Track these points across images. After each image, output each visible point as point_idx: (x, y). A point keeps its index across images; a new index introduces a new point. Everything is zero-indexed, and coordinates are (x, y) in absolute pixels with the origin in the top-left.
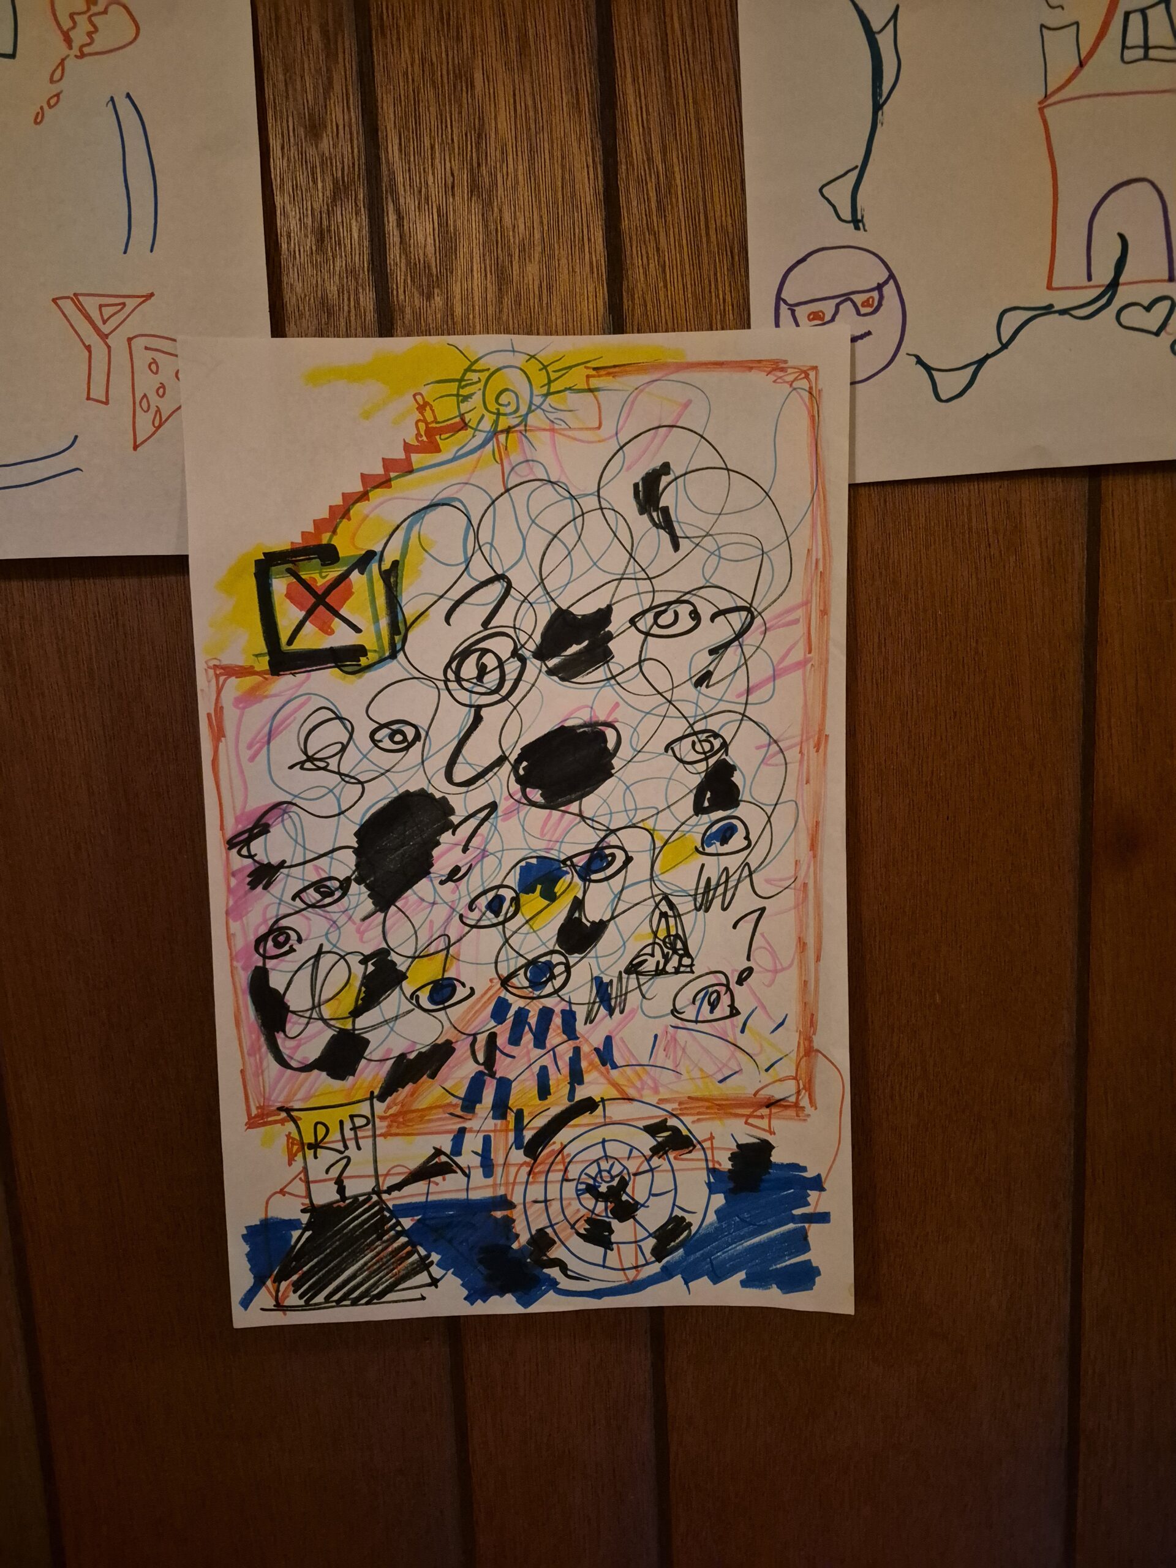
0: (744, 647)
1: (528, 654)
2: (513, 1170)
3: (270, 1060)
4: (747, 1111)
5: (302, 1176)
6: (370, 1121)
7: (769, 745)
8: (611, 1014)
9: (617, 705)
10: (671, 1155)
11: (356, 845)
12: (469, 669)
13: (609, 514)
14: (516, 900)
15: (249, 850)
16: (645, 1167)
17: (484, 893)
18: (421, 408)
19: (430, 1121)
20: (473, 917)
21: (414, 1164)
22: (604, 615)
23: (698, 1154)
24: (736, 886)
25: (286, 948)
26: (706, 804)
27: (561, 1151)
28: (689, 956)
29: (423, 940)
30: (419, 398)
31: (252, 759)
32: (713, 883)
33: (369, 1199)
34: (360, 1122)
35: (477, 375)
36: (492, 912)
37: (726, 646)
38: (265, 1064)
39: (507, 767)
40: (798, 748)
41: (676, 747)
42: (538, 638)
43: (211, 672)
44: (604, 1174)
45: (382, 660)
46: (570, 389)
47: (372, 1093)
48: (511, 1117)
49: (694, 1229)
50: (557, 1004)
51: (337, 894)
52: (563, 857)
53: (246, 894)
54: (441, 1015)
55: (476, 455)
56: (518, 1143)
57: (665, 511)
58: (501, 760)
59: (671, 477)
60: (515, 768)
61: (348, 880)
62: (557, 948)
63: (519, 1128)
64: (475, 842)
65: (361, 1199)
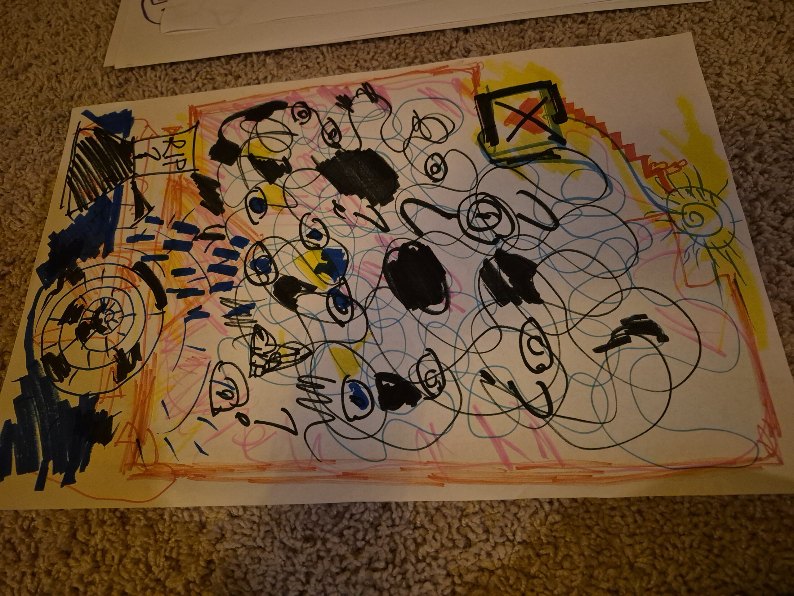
0: (517, 411)
1: (499, 245)
2: (128, 255)
3: (230, 114)
4: (136, 425)
5: (155, 135)
6: (180, 170)
7: (434, 435)
8: (226, 316)
9: (463, 311)
10: (115, 365)
11: (362, 150)
12: (485, 208)
13: (618, 297)
14: (318, 247)
15: (361, 94)
16: (110, 345)
17: (325, 227)
18: (676, 165)
19: (172, 204)
20: (308, 221)
21: (147, 196)
22: (535, 298)
23: (112, 385)
24: (315, 410)
25: (297, 117)
26: (384, 383)
27: (134, 286)
28: (263, 374)
29: (294, 192)
30: (684, 163)
31: (420, 90)
32: (320, 391)
33: (131, 171)
34: (181, 165)
35: (709, 199)
36: (310, 233)
37: (517, 395)
38: (227, 112)
39: (414, 237)
40: (431, 459)
41: (431, 357)
42: (513, 251)
43: (475, 65)
44: (111, 316)
45: (488, 155)
46: (715, 263)
47: (198, 170)
48: (164, 252)
49: (58, 384)
50: (238, 278)
51: (330, 142)
52: (347, 277)
53: (333, 95)
54: (243, 205)
55: (648, 201)
56: (147, 258)
57: (628, 340)
58: (420, 233)
59: (657, 343)
60: (414, 242)
61: (339, 146)
62: (280, 276)
63: (155, 258)
64: (361, 220)
65: (132, 168)
